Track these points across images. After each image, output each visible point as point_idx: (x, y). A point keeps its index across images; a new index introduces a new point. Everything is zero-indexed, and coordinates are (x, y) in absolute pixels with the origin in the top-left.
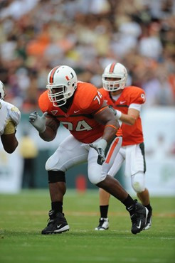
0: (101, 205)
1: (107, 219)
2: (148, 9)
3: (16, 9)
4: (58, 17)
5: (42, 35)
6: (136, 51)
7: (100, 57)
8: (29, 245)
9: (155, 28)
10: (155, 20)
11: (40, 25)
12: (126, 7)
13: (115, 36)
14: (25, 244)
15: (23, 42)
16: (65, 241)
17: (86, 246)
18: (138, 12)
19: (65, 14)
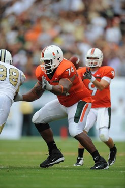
0: (80, 148)
1: (83, 158)
2: (111, 8)
3: (18, 8)
4: (48, 13)
5: (36, 26)
6: (103, 38)
7: (77, 42)
8: (27, 176)
9: (117, 21)
10: (117, 15)
11: (34, 19)
12: (96, 6)
13: (89, 27)
14: (24, 176)
15: (22, 31)
16: (53, 174)
17: (67, 177)
18: (105, 9)
19: (53, 11)
